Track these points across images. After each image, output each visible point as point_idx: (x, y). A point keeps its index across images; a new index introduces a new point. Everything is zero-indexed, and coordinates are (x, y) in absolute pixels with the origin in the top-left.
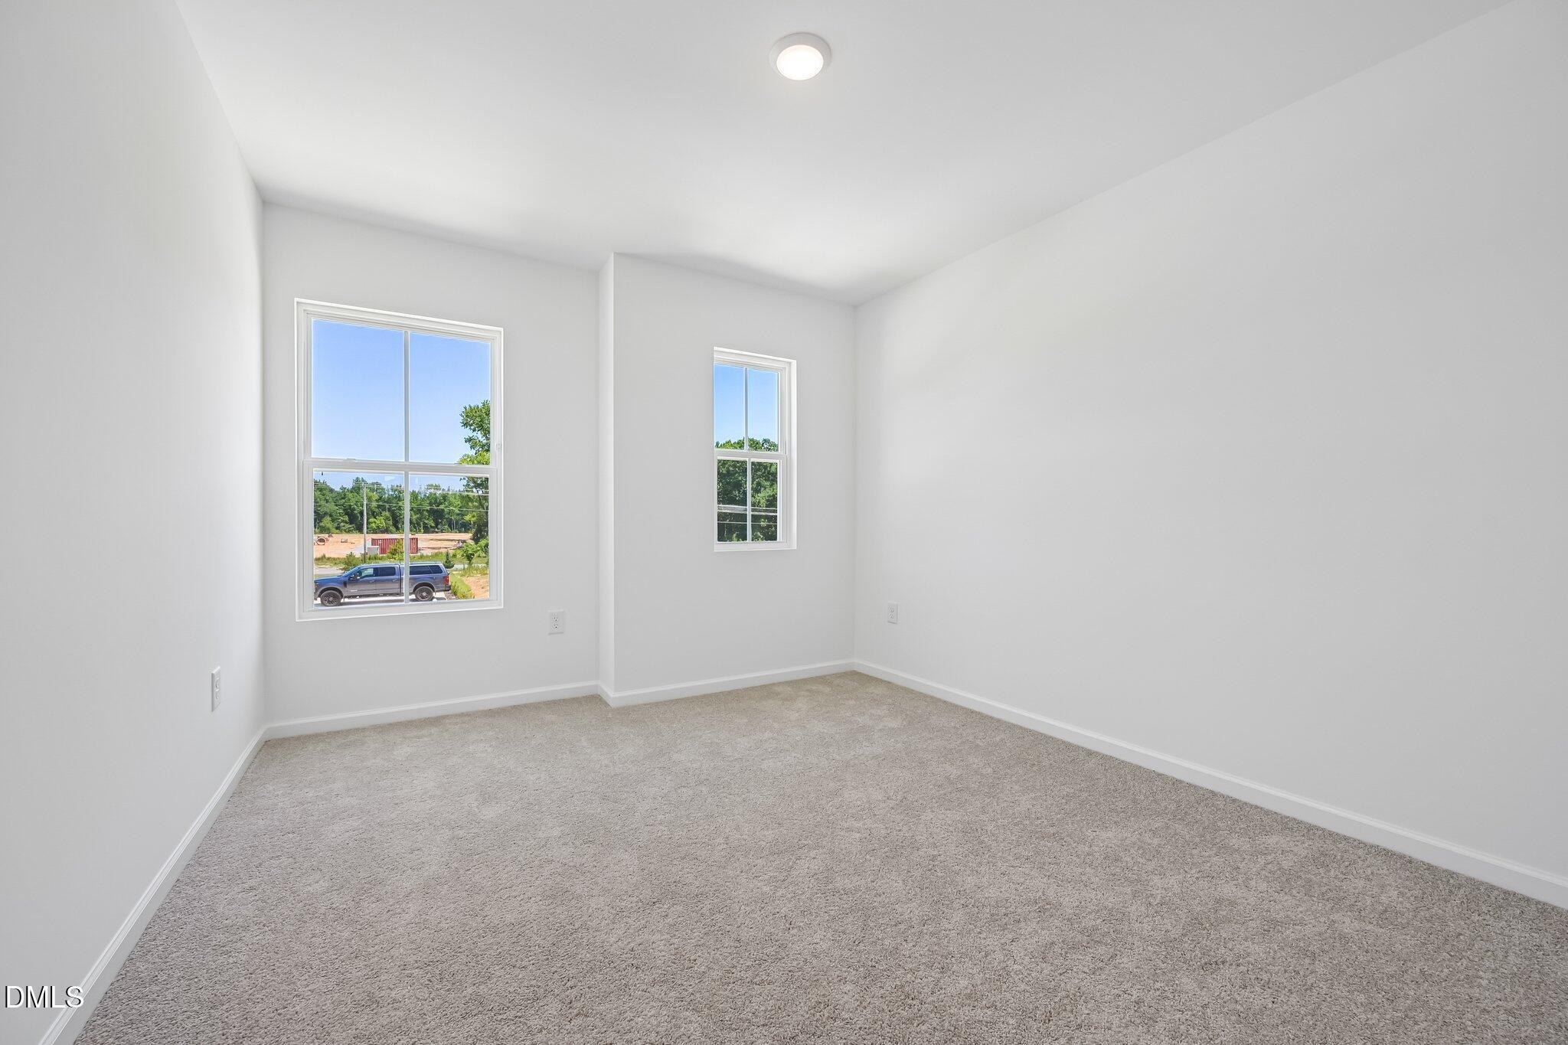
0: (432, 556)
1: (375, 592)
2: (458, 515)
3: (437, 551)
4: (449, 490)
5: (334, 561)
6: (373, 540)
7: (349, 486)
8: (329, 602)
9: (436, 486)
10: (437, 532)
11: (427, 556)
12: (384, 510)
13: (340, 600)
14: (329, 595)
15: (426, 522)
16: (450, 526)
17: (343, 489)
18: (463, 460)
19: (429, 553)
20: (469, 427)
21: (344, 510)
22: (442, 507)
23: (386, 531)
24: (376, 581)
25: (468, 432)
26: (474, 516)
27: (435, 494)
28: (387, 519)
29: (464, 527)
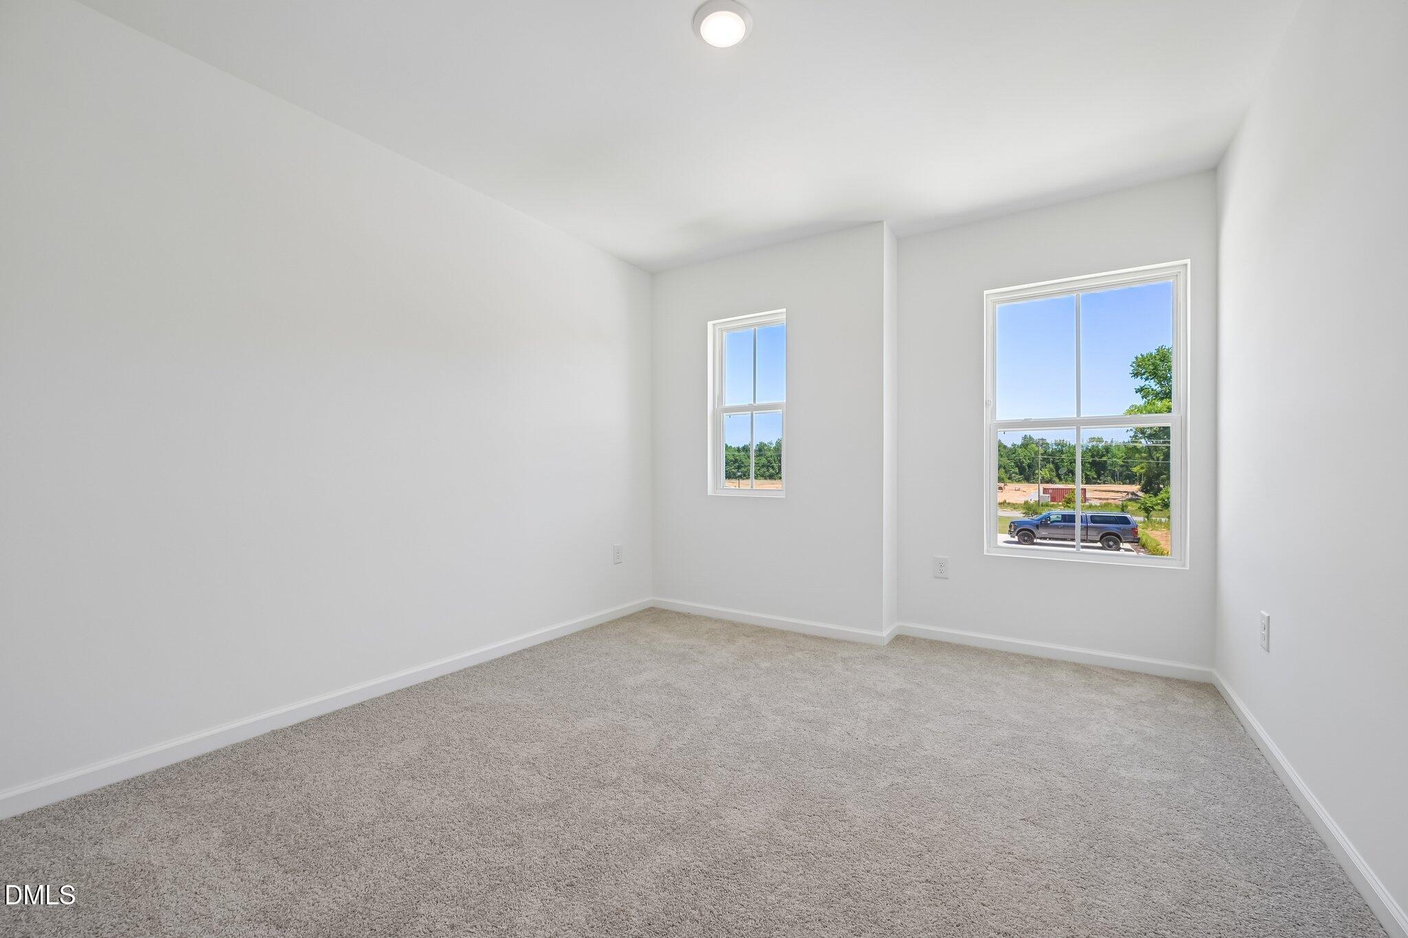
0: (1101, 506)
1: (1063, 537)
2: (1122, 466)
3: (1105, 501)
4: (1112, 441)
5: (1014, 506)
6: (1044, 489)
7: (1019, 442)
8: (1024, 541)
9: (1099, 438)
10: (1099, 484)
11: (1096, 506)
12: (1049, 462)
13: (1032, 539)
14: (1024, 535)
15: (1088, 473)
16: (1113, 477)
17: (1014, 445)
18: (1130, 412)
19: (1097, 503)
20: (1139, 377)
21: (1015, 463)
22: (1104, 459)
23: (1050, 481)
24: (1064, 526)
25: (1140, 382)
26: (1142, 468)
27: (1097, 447)
28: (1051, 470)
29: (1130, 478)
